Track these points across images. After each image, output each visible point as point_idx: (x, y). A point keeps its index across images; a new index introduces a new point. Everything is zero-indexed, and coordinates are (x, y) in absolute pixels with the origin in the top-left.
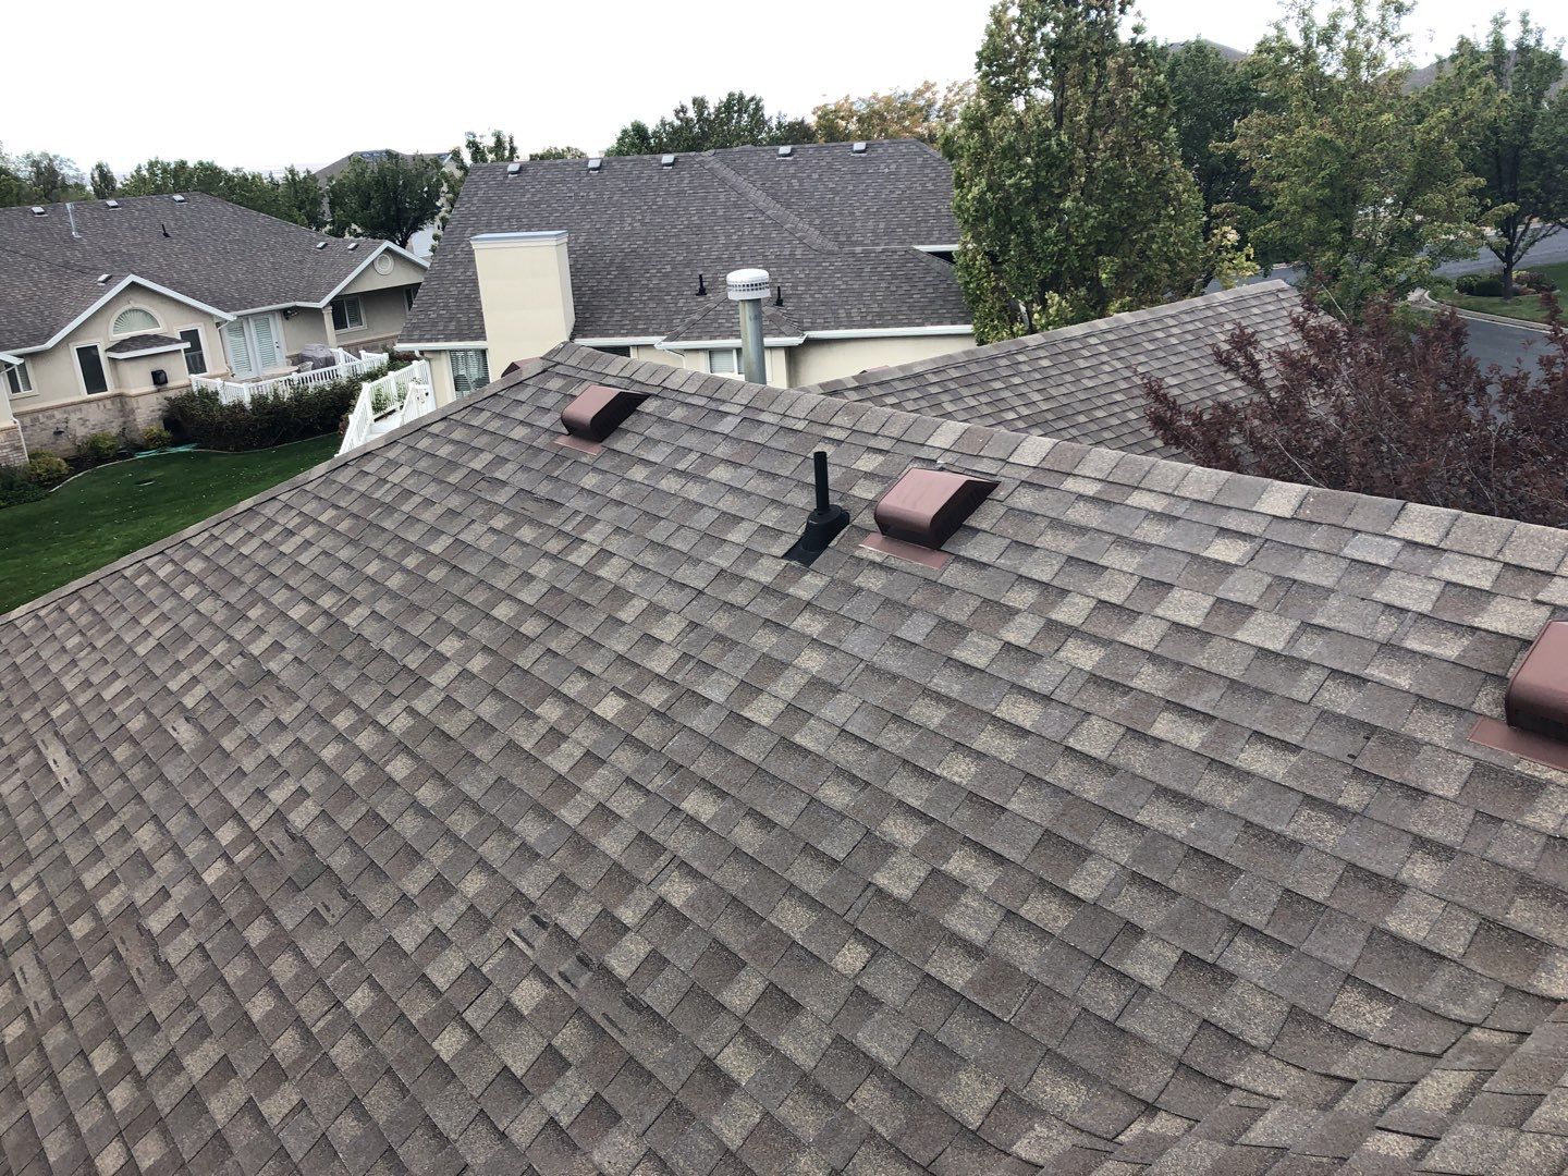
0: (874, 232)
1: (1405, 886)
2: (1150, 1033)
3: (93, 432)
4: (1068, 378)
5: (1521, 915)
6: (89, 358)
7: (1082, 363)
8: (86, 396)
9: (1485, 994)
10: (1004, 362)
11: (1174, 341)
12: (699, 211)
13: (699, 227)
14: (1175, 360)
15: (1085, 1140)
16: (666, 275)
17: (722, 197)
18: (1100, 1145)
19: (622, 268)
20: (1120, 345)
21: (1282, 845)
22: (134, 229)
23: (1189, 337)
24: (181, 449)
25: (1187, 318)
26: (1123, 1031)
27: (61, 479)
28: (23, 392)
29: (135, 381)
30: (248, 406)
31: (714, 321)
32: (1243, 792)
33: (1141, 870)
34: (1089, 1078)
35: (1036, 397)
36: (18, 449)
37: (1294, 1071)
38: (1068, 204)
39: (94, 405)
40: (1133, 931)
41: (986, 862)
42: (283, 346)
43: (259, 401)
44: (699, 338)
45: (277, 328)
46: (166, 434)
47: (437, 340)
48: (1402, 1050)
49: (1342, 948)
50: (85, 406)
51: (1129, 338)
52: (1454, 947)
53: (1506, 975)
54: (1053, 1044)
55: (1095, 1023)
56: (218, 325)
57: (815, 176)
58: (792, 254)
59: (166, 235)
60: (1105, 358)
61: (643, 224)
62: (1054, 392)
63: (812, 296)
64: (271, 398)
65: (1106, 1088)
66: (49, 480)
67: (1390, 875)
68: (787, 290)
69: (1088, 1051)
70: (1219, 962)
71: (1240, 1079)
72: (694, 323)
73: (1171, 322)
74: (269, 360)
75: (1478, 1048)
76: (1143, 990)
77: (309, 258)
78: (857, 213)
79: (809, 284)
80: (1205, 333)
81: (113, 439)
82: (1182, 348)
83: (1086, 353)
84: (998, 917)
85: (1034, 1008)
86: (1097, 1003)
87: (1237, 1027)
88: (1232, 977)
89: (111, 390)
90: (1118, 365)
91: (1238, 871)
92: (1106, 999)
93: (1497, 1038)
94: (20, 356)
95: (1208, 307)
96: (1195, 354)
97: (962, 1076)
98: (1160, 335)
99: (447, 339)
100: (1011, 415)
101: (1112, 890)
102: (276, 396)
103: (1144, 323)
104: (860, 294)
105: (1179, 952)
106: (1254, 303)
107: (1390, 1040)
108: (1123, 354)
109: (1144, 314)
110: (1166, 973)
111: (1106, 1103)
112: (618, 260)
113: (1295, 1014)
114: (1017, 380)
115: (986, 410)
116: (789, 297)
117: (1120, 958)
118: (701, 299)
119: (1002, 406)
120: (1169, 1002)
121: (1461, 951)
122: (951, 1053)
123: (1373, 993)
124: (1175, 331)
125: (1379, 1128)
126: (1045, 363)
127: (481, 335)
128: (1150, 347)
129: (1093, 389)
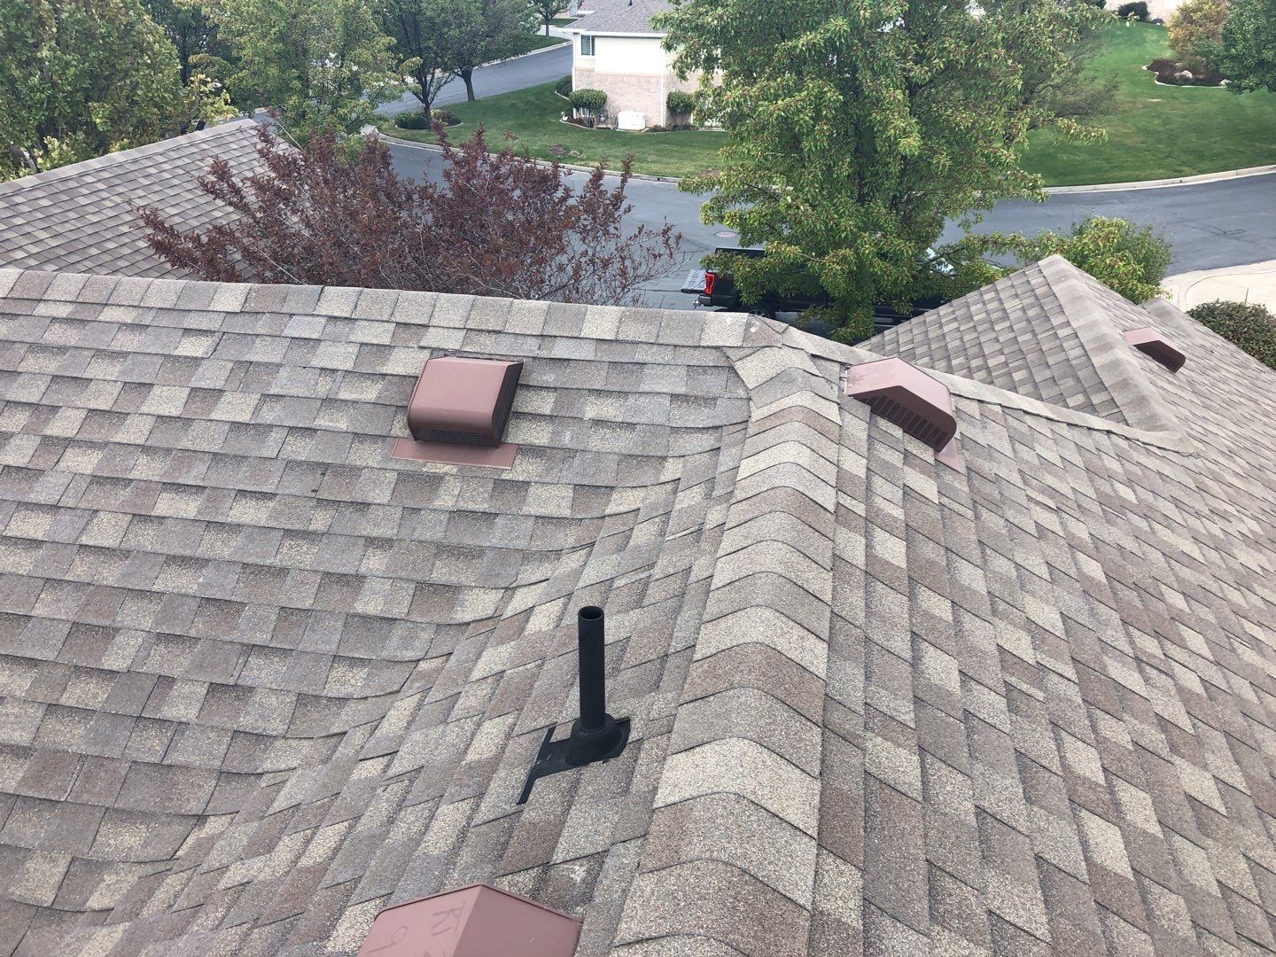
1: (364, 577)
2: (192, 758)
4: (72, 215)
5: (441, 572)
7: (83, 201)
9: (425, 636)
11: (166, 175)
14: (171, 192)
15: (149, 869)
18: (161, 867)
20: (117, 181)
21: (273, 574)
23: (180, 171)
25: (174, 155)
26: (170, 766)
32: (237, 541)
33: (165, 629)
34: (147, 816)
35: (43, 235)
37: (305, 743)
38: (45, 53)
40: (166, 682)
41: (20, 670)
48: (376, 696)
49: (326, 639)
51: (124, 176)
52: (399, 610)
53: (437, 618)
54: (109, 803)
55: (145, 769)
60: (105, 195)
62: (60, 229)
65: (164, 819)
67: (353, 572)
69: (143, 795)
70: (240, 682)
71: (267, 765)
73: (161, 159)
75: (423, 675)
76: (182, 726)
80: (192, 167)
82: (176, 182)
83: (84, 191)
84: (40, 714)
85: (87, 778)
86: (144, 753)
87: (261, 726)
88: (251, 689)
90: (118, 200)
91: (243, 604)
92: (150, 746)
93: (434, 664)
95: (192, 145)
96: (188, 186)
97: (30, 865)
98: (152, 171)
100: (20, 255)
101: (142, 654)
103: (135, 161)
105: (207, 685)
106: (231, 139)
107: (368, 692)
108: (120, 189)
109: (134, 153)
110: (199, 706)
111: (164, 831)
113: (303, 700)
114: (18, 221)
117: (158, 708)
120: (203, 728)
121: (407, 610)
122: (17, 849)
123: (354, 662)
124: (166, 167)
125: (361, 760)
126: (45, 203)
128: (146, 182)
129: (99, 224)
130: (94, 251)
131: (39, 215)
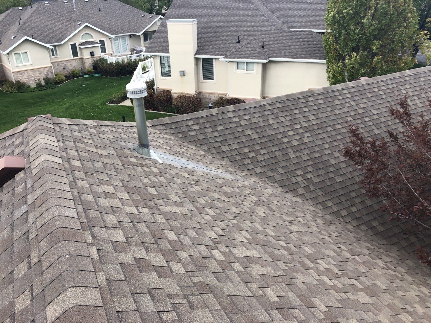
0: (300, 24)
3: (74, 69)
4: (329, 109)
6: (74, 46)
7: (337, 102)
8: (72, 58)
10: (303, 101)
11: (381, 93)
12: (243, 14)
13: (242, 19)
14: (379, 102)
16: (229, 35)
17: (251, 9)
19: (215, 32)
20: (356, 94)
22: (91, 9)
23: (389, 91)
24: (97, 75)
25: (390, 82)
27: (63, 81)
28: (55, 56)
29: (86, 55)
30: (114, 65)
31: (240, 52)
35: (312, 118)
36: (52, 73)
38: (365, 20)
39: (74, 61)
42: (129, 46)
43: (117, 63)
44: (234, 58)
45: (128, 39)
46: (93, 70)
47: (156, 52)
50: (72, 61)
51: (362, 91)
56: (110, 39)
57: (285, 3)
58: (270, 31)
59: (100, 11)
60: (348, 100)
61: (225, 17)
62: (320, 116)
63: (274, 45)
64: (121, 62)
66: (59, 82)
68: (266, 43)
72: (233, 53)
73: (382, 84)
74: (125, 50)
77: (139, 19)
78: (296, 17)
79: (274, 41)
80: (397, 89)
81: (79, 71)
82: (384, 96)
83: (340, 97)
89: (79, 57)
90: (353, 103)
94: (52, 46)
95: (401, 77)
96: (389, 99)
98: (376, 90)
99: (159, 52)
100: (298, 126)
102: (123, 62)
103: (370, 84)
104: (290, 46)
106: (423, 75)
108: (356, 98)
109: (371, 80)
112: (214, 29)
115: (288, 123)
116: (266, 45)
118: (238, 44)
119: (295, 121)
124: (383, 88)
126: (321, 102)
127: (168, 52)
128: (369, 95)
129: (338, 115)
130: (330, 129)
131: (315, 108)
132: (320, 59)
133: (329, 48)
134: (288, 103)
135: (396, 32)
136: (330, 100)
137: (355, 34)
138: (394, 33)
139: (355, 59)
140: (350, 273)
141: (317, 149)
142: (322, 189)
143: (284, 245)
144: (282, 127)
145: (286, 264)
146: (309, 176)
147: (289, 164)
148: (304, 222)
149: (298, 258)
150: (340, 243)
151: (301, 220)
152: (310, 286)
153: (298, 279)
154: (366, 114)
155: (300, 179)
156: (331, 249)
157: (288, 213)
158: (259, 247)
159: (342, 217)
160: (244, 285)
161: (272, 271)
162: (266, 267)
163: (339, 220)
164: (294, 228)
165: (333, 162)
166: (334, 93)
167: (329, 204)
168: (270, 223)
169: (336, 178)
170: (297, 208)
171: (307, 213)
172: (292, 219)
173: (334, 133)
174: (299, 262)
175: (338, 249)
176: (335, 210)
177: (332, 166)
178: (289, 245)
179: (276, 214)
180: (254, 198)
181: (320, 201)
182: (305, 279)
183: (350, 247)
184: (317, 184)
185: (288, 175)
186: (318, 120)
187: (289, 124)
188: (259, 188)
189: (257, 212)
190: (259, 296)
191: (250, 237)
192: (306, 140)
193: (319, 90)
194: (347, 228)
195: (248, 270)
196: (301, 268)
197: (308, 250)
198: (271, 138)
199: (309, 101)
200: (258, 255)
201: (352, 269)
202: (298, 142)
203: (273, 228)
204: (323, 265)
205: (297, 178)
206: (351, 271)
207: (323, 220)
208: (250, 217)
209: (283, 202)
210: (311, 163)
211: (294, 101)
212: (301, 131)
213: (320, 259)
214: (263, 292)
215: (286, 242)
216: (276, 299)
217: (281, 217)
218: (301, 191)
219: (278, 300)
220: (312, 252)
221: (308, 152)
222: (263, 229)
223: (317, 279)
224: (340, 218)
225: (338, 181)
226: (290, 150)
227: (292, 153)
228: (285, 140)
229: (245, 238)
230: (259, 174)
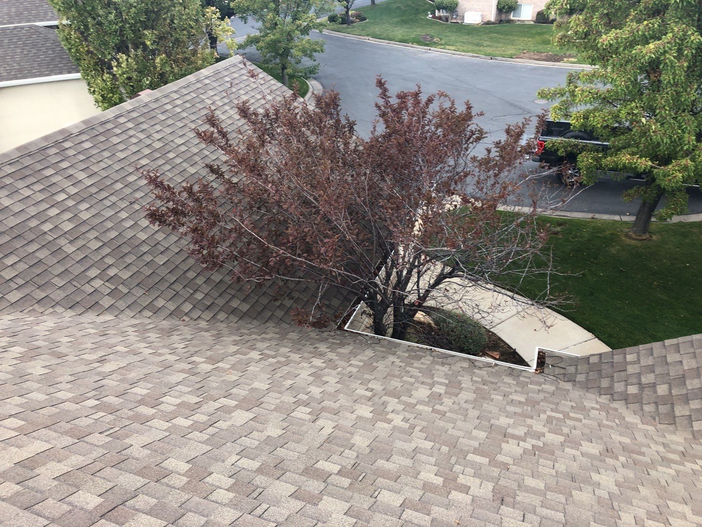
4: (106, 154)
7: (116, 140)
10: (54, 151)
11: (178, 110)
14: (180, 124)
20: (142, 119)
23: (188, 105)
25: (185, 91)
35: (82, 176)
51: (148, 114)
60: (132, 132)
62: (95, 169)
73: (175, 96)
80: (198, 100)
82: (184, 115)
83: (118, 131)
90: (142, 136)
95: (198, 81)
96: (193, 118)
98: (168, 107)
100: (62, 196)
103: (157, 100)
104: (4, 58)
106: (226, 73)
108: (144, 126)
109: (157, 93)
114: (64, 165)
115: (40, 197)
119: (54, 190)
124: (179, 102)
126: (87, 145)
128: (163, 117)
129: (125, 160)
130: (119, 186)
131: (81, 157)
132: (69, 72)
133: (77, 51)
134: (27, 161)
135: (173, 13)
136: (102, 139)
137: (110, 22)
138: (169, 14)
139: (127, 65)
140: (214, 393)
141: (109, 225)
142: (141, 285)
143: (97, 402)
144: (32, 207)
145: (106, 434)
146: (112, 272)
147: (69, 266)
148: (126, 349)
149: (126, 411)
150: (192, 355)
151: (119, 348)
152: (155, 446)
153: (132, 445)
154: (168, 148)
155: (97, 283)
156: (179, 372)
157: (94, 346)
158: (44, 431)
159: (186, 314)
160: (27, 514)
161: (81, 458)
162: (67, 458)
163: (184, 320)
164: (108, 367)
165: (143, 236)
166: (104, 126)
167: (160, 303)
168: (58, 380)
169: (156, 260)
170: (107, 332)
171: (128, 333)
172: (104, 354)
173: (128, 191)
174: (128, 418)
175: (190, 366)
176: (173, 308)
177: (144, 244)
178: (105, 399)
179: (71, 358)
180: (17, 350)
181: (144, 305)
182: (144, 439)
183: (209, 353)
184: (129, 280)
185: (75, 283)
186: (94, 176)
187: (44, 197)
188: (26, 327)
189: (30, 371)
190: (63, 515)
191: (23, 423)
192: (85, 216)
193: (76, 126)
194: (198, 328)
195: (30, 483)
196: (136, 426)
197: (140, 391)
198: (16, 232)
199: (67, 149)
200: (47, 446)
201: (217, 384)
202: (72, 222)
203: (69, 386)
204: (170, 402)
205: (93, 283)
206: (217, 388)
207: (159, 332)
208: (15, 387)
209: (81, 332)
210: (107, 250)
211: (37, 154)
212: (71, 203)
213: (164, 395)
214: (70, 504)
215: (98, 398)
216: (100, 500)
217: (82, 359)
218: (107, 302)
219: (102, 500)
220: (148, 391)
221: (96, 234)
222: (48, 397)
223: (165, 428)
224: (185, 318)
225: (162, 263)
226: (63, 242)
227: (69, 245)
228: (47, 227)
229: (13, 430)
230: (19, 303)
